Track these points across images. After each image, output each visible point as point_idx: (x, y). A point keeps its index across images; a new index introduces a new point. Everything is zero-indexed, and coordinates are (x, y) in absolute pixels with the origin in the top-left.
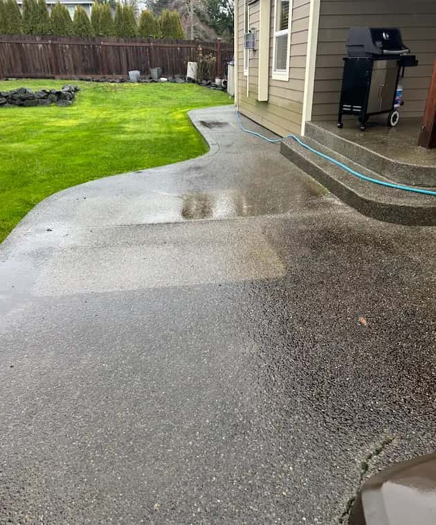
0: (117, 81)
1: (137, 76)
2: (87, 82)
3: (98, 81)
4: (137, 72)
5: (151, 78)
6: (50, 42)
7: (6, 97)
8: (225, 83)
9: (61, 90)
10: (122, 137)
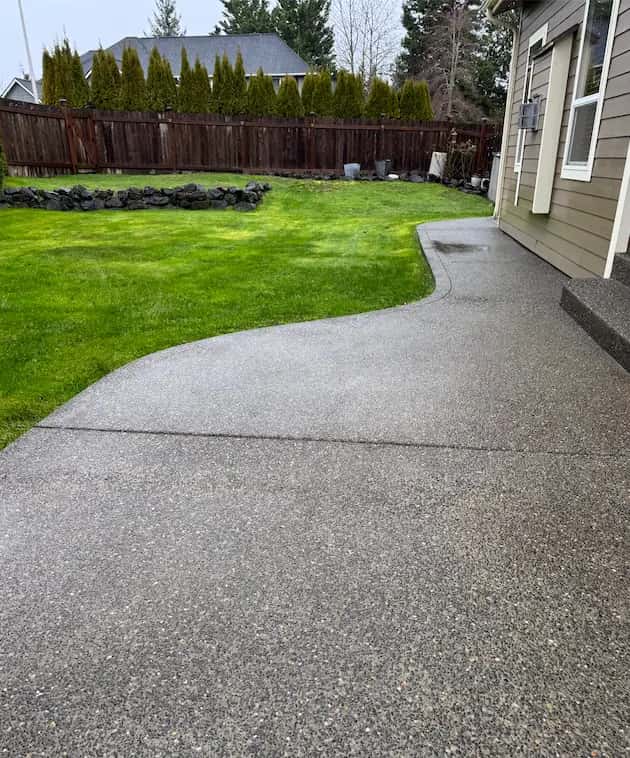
0: (326, 178)
1: (355, 170)
2: (284, 179)
3: (299, 177)
4: (356, 166)
5: (374, 175)
6: (242, 123)
7: (169, 196)
8: (487, 184)
9: (244, 189)
10: (305, 261)
